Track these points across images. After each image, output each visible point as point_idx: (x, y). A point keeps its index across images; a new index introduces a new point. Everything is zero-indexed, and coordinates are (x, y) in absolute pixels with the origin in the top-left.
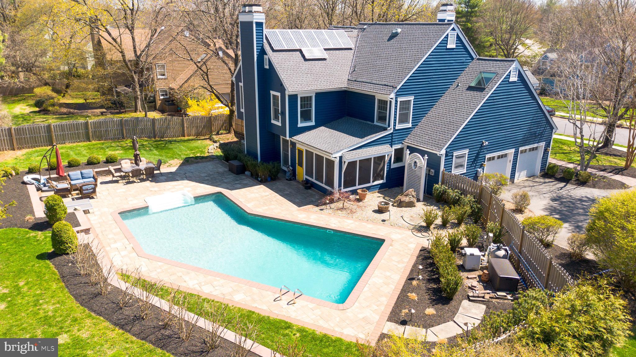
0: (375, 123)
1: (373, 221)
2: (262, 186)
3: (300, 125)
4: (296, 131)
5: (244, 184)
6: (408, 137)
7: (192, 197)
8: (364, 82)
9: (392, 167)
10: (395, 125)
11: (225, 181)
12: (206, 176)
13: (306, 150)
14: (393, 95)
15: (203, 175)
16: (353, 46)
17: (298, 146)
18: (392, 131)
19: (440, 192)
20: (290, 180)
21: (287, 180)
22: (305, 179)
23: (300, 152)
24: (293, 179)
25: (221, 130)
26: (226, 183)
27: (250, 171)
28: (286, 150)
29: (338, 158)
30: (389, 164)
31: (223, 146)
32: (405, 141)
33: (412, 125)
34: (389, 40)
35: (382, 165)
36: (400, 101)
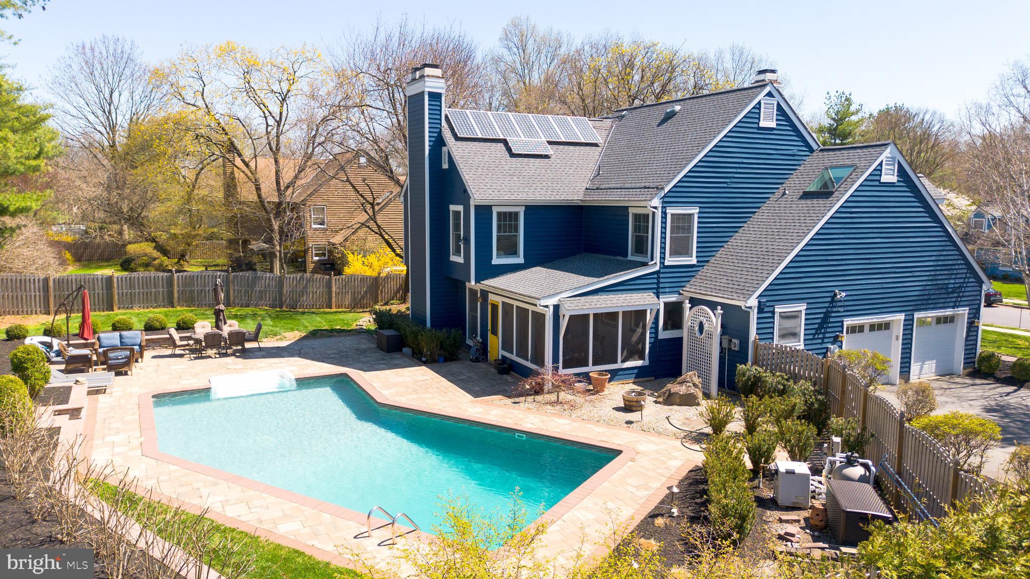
0: (630, 257)
1: (609, 423)
2: (423, 367)
3: (496, 261)
4: (487, 271)
5: (393, 364)
6: (691, 283)
7: (293, 378)
8: (610, 189)
9: (660, 337)
10: (663, 258)
11: (363, 360)
12: (334, 354)
13: (503, 302)
14: (656, 202)
15: (329, 352)
16: (600, 140)
17: (491, 297)
18: (657, 268)
19: (749, 379)
20: (477, 360)
21: (471, 360)
22: (500, 358)
23: (495, 307)
24: (483, 359)
25: (393, 300)
26: (363, 362)
27: (410, 347)
28: (474, 309)
29: (551, 308)
30: (653, 330)
32: (684, 289)
33: (698, 262)
34: (658, 126)
35: (640, 330)
36: (672, 215)
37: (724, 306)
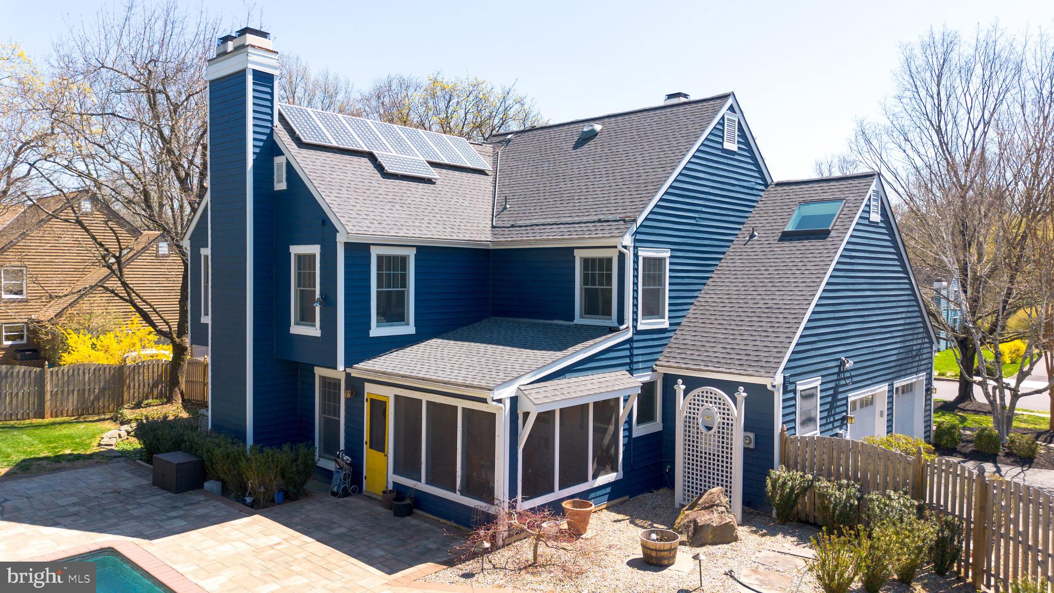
0: (578, 320)
2: (257, 517)
3: (376, 331)
4: (364, 347)
5: (197, 517)
6: (665, 353)
8: (537, 225)
9: (635, 435)
10: (635, 320)
11: (135, 512)
12: (74, 504)
13: (396, 396)
14: (628, 240)
16: (487, 166)
17: (371, 390)
18: (629, 335)
20: (346, 493)
21: (334, 494)
22: (390, 487)
23: (379, 406)
24: (354, 491)
25: (147, 398)
26: (136, 518)
27: (219, 479)
28: (331, 407)
29: (508, 402)
30: (627, 426)
31: (144, 430)
32: (658, 363)
33: (671, 324)
34: (575, 147)
35: (612, 428)
36: (644, 259)
37: (748, 387)
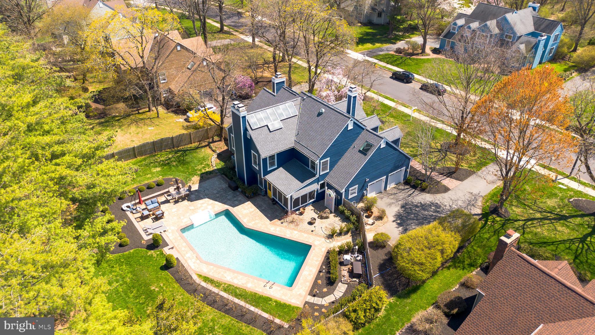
0: (310, 169)
1: (307, 231)
2: (249, 202)
3: (269, 169)
4: (266, 173)
5: (239, 201)
6: (327, 176)
7: (214, 214)
10: (320, 173)
11: (228, 198)
13: (273, 186)
14: (318, 161)
16: (297, 114)
17: (268, 181)
18: (318, 176)
20: (264, 196)
22: (272, 198)
23: (269, 185)
25: (214, 136)
27: (240, 188)
29: (290, 197)
30: (317, 192)
31: (220, 157)
32: (326, 179)
33: (329, 171)
34: (317, 116)
36: (322, 162)
37: (336, 190)
